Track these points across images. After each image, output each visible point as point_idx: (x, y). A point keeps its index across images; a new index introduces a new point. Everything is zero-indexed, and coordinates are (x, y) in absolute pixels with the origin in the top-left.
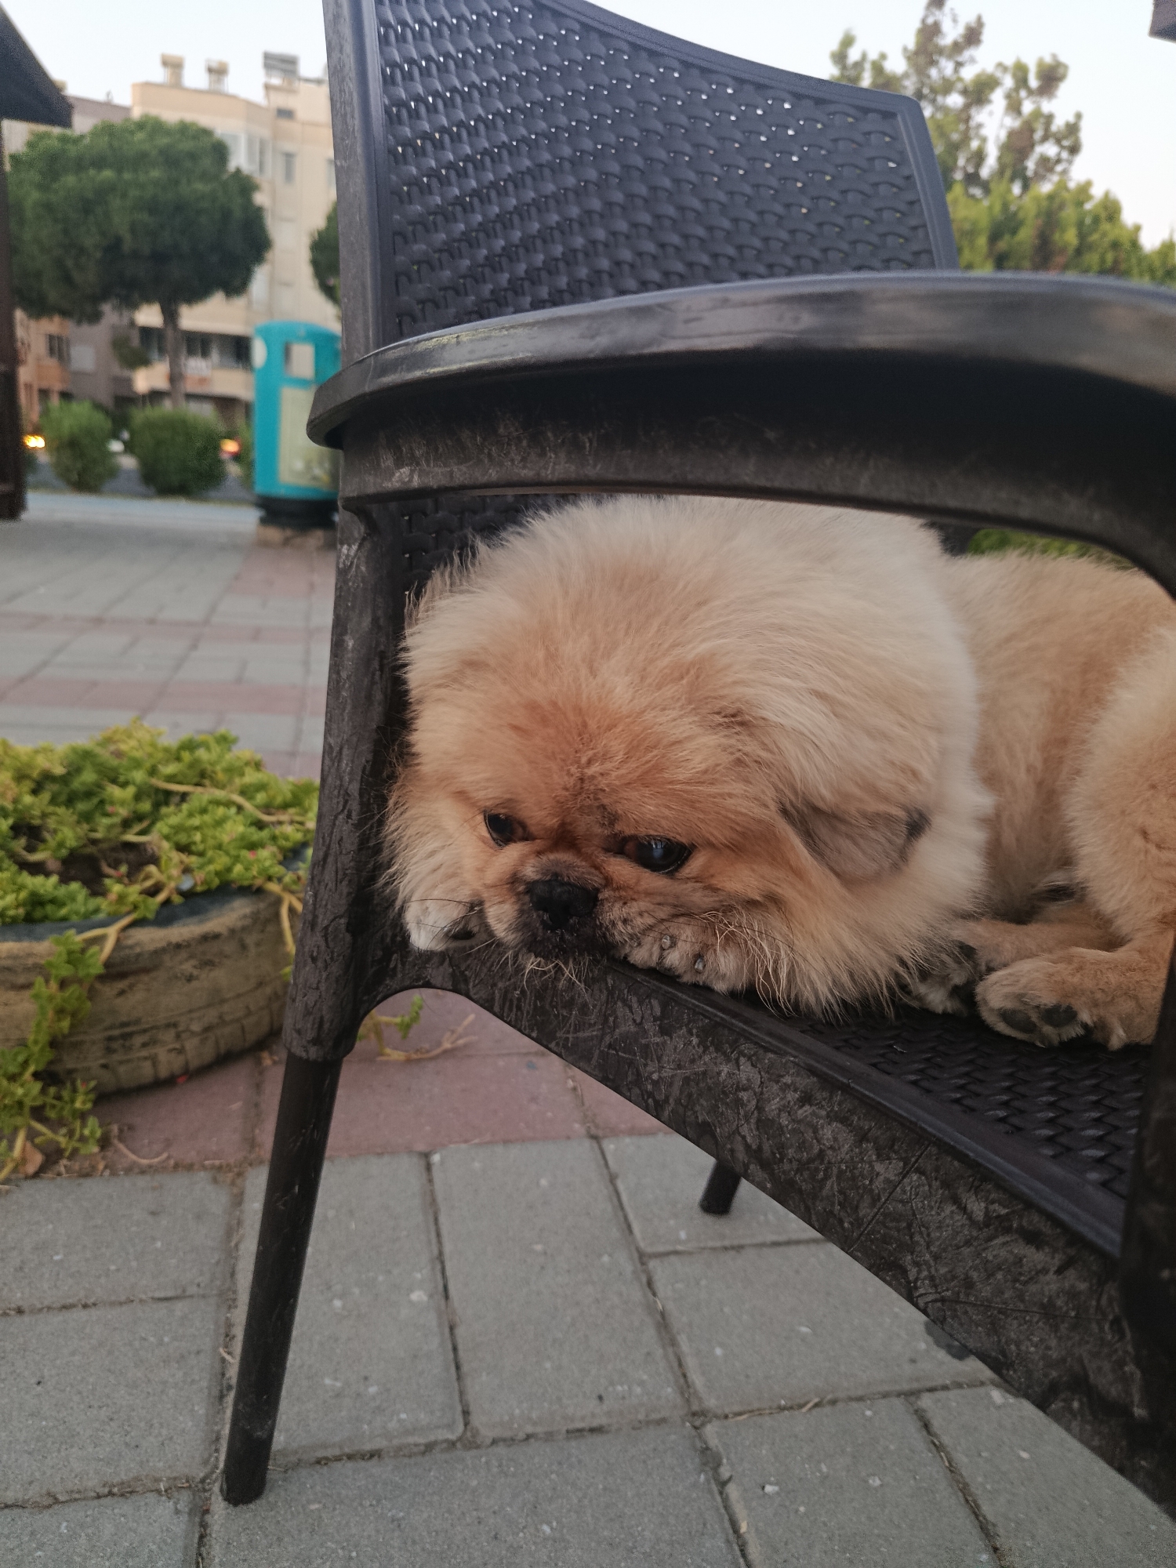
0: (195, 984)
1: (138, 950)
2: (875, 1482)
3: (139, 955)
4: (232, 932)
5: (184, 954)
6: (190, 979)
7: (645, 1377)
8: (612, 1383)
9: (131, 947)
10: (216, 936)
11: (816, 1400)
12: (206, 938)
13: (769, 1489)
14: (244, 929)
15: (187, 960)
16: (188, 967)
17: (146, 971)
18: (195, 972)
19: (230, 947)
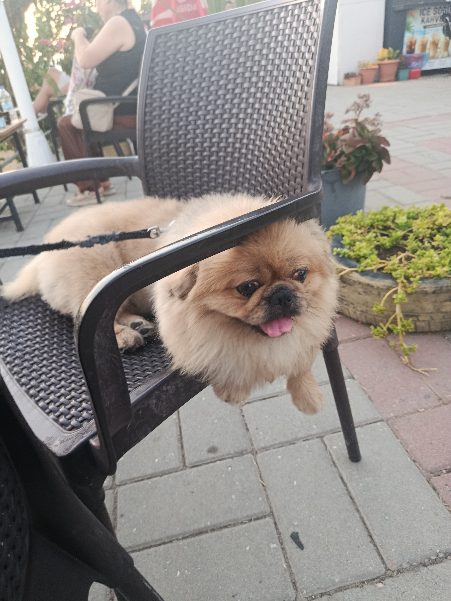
0: (360, 296)
1: (350, 278)
2: (233, 497)
3: (350, 280)
4: (378, 288)
5: (360, 286)
6: (359, 294)
7: (266, 439)
8: (262, 431)
9: (350, 276)
10: (372, 286)
11: (265, 484)
12: (368, 285)
13: (230, 469)
14: (382, 289)
15: (360, 288)
16: (360, 290)
17: (350, 285)
18: (362, 293)
19: (375, 292)
